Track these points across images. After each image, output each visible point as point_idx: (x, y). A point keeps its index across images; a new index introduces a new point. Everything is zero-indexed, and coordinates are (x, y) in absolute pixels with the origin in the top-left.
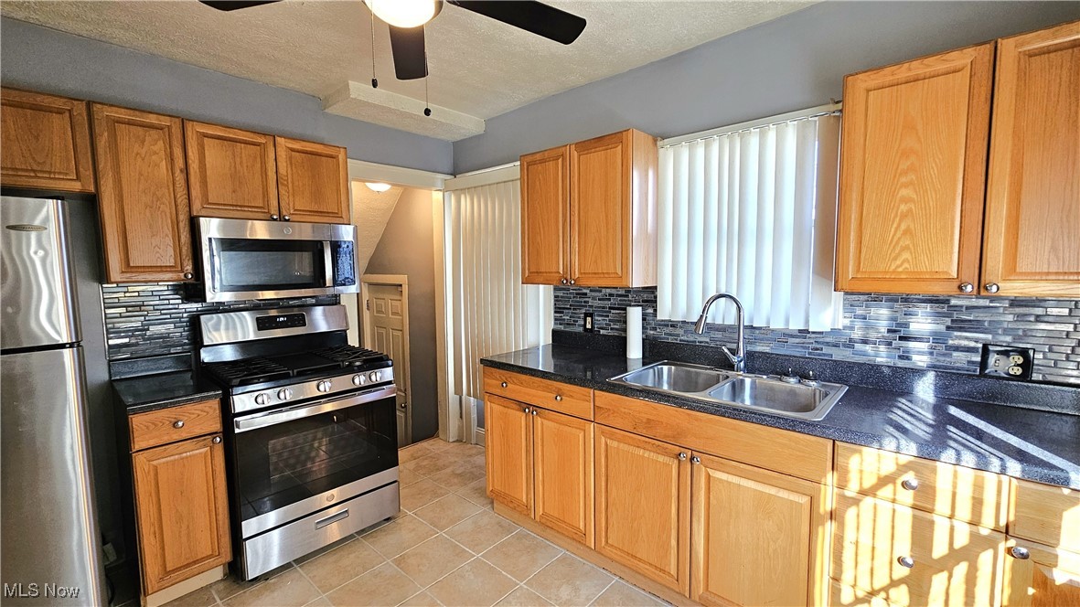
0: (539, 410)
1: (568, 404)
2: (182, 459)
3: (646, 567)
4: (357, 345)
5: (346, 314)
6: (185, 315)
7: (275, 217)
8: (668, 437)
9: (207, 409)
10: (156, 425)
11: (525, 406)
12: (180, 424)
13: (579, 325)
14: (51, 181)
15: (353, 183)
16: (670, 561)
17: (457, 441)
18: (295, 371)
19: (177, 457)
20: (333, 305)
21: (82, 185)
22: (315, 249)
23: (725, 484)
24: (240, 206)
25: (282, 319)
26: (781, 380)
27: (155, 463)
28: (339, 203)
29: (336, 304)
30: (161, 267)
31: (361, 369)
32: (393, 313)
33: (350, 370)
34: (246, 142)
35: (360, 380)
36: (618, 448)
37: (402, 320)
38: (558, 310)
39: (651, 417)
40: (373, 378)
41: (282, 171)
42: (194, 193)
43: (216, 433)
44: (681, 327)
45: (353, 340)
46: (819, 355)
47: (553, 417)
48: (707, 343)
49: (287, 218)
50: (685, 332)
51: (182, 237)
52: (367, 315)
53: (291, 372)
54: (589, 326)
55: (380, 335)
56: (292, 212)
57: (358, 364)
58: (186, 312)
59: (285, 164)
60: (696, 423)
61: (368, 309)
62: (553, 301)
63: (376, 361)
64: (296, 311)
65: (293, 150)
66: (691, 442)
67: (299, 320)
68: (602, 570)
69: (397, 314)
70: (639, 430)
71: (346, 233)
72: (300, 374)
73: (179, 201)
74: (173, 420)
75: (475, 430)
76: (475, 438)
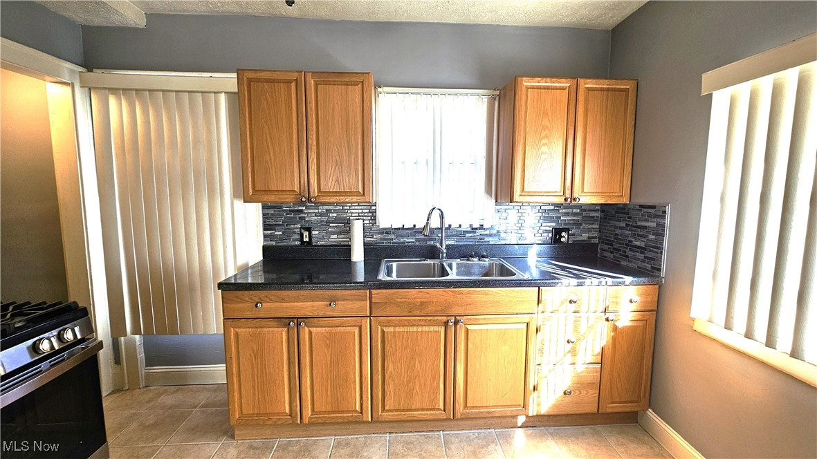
0: (306, 320)
1: (341, 307)
3: (420, 413)
8: (439, 311)
11: (287, 321)
13: (296, 240)
16: (439, 400)
17: (114, 392)
23: (479, 332)
26: (468, 260)
36: (394, 332)
38: (266, 227)
39: (422, 300)
44: (393, 233)
46: (482, 242)
47: (326, 322)
48: (413, 242)
50: (397, 236)
54: (306, 239)
60: (459, 296)
62: (261, 219)
66: (456, 310)
68: (373, 435)
70: (414, 312)
75: (144, 371)
76: (144, 381)
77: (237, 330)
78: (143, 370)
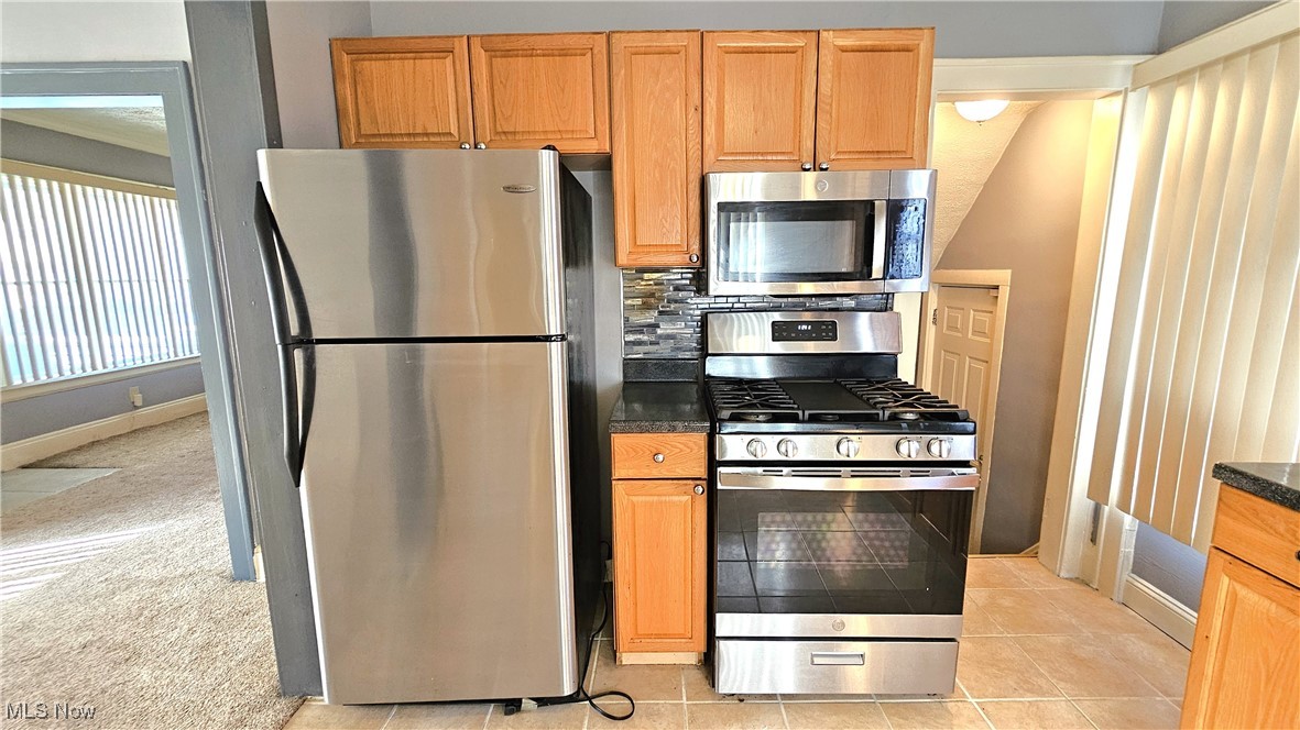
2: (661, 502)
4: (911, 383)
5: (899, 328)
6: (698, 312)
7: (807, 167)
9: (691, 444)
10: (637, 453)
12: (660, 457)
14: (574, 143)
15: (937, 105)
17: (1076, 580)
18: (807, 413)
19: (656, 498)
20: (881, 311)
21: (599, 145)
22: (862, 214)
24: (762, 154)
25: (804, 327)
27: (634, 499)
28: (910, 132)
29: (886, 310)
30: (667, 245)
31: (914, 428)
32: (975, 332)
33: (893, 424)
34: (778, 51)
35: (912, 448)
37: (991, 345)
40: (935, 448)
41: (825, 89)
42: (707, 140)
43: (700, 479)
45: (906, 373)
49: (824, 167)
51: (691, 204)
52: (931, 331)
53: (800, 413)
55: (948, 366)
56: (833, 157)
57: (910, 416)
58: (697, 309)
59: (829, 76)
61: (934, 323)
63: (942, 419)
64: (827, 317)
65: (844, 50)
67: (826, 331)
69: (983, 334)
71: (916, 185)
72: (813, 419)
73: (690, 154)
74: (655, 451)
75: (1125, 577)
76: (1122, 592)
77: (1238, 587)
78: (1125, 574)
